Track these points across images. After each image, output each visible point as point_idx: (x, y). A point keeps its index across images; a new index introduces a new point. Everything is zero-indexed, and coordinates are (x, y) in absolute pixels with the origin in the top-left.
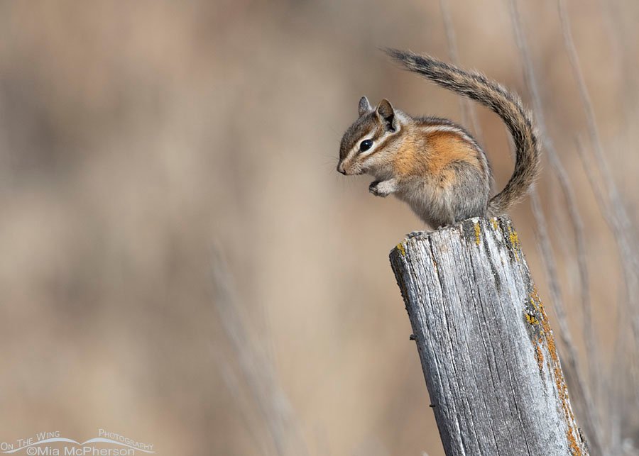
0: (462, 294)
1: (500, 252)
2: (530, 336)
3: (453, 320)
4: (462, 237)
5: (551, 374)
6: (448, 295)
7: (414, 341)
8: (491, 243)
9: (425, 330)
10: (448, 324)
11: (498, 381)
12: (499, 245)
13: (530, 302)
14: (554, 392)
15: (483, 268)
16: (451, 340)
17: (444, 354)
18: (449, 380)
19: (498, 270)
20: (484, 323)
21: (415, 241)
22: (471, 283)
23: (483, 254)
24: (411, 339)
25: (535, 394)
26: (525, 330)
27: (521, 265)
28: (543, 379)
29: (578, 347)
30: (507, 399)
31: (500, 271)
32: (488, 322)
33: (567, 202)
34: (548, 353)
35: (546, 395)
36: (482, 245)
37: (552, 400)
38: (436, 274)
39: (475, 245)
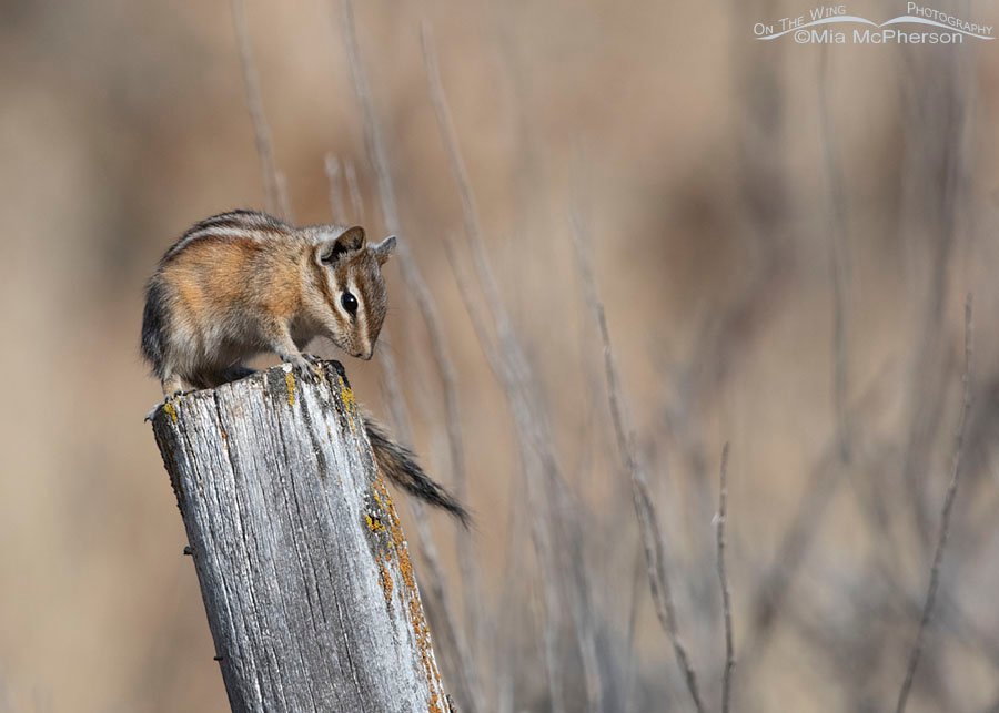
0: (266, 483)
1: (325, 417)
2: (373, 551)
3: (252, 525)
4: (266, 394)
5: (404, 611)
6: (245, 484)
7: (191, 556)
8: (312, 403)
9: (207, 539)
10: (243, 530)
11: (322, 620)
12: (324, 407)
13: (373, 497)
14: (410, 639)
15: (300, 442)
16: (249, 556)
17: (237, 578)
18: (244, 619)
19: (323, 446)
20: (300, 529)
21: (192, 399)
22: (280, 466)
23: (300, 421)
24: (186, 553)
25: (379, 642)
26: (364, 541)
27: (359, 439)
28: (392, 617)
29: (447, 568)
30: (335, 648)
31: (326, 448)
32: (306, 527)
33: (432, 341)
34: (400, 576)
35: (396, 643)
36: (297, 407)
37: (406, 650)
38: (226, 452)
39: (286, 407)
